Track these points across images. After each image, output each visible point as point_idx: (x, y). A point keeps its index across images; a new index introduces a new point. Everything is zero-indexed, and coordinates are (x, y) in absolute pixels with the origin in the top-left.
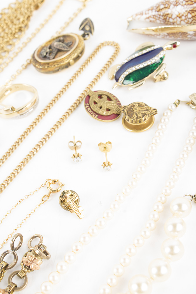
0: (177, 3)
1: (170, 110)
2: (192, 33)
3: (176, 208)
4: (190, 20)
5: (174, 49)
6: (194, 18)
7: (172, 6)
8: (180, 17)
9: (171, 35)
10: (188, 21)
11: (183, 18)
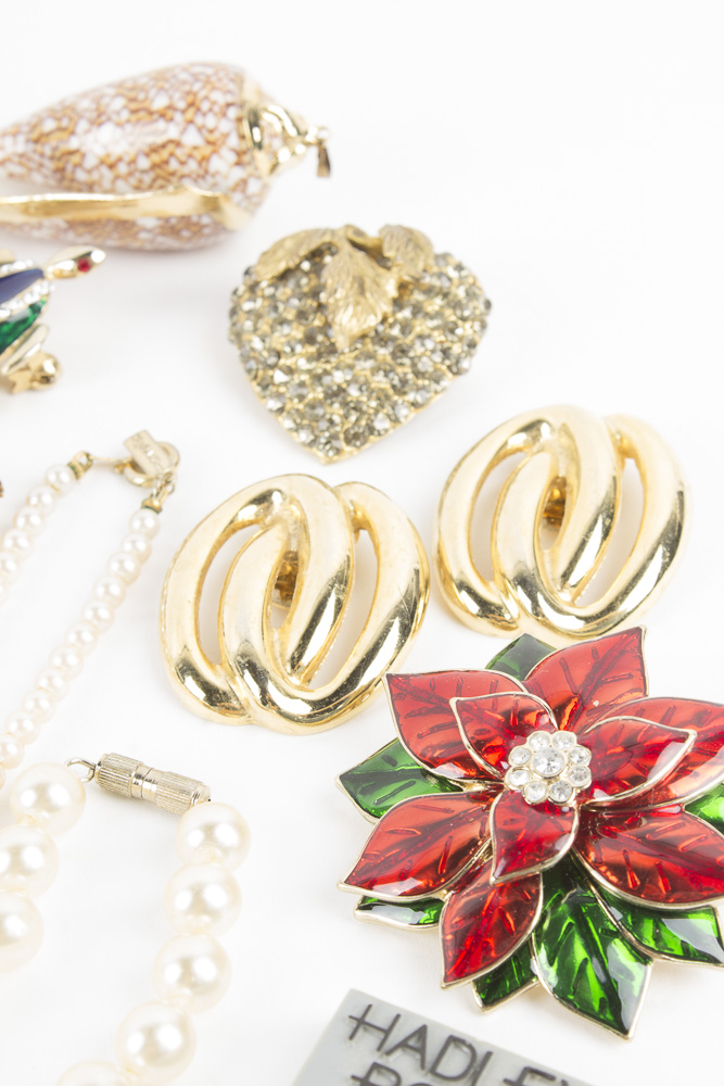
0: (99, 116)
1: (53, 486)
2: (151, 223)
3: (29, 798)
4: (147, 179)
5: (81, 275)
6: (159, 171)
7: (83, 126)
8: (112, 167)
9: (81, 230)
10: (141, 181)
11: (123, 168)
